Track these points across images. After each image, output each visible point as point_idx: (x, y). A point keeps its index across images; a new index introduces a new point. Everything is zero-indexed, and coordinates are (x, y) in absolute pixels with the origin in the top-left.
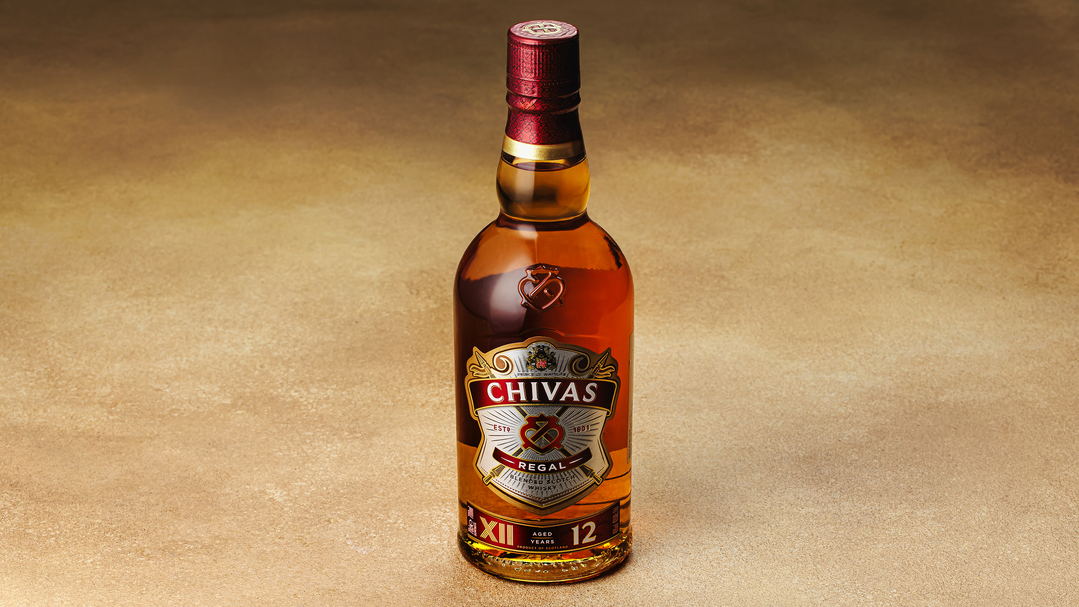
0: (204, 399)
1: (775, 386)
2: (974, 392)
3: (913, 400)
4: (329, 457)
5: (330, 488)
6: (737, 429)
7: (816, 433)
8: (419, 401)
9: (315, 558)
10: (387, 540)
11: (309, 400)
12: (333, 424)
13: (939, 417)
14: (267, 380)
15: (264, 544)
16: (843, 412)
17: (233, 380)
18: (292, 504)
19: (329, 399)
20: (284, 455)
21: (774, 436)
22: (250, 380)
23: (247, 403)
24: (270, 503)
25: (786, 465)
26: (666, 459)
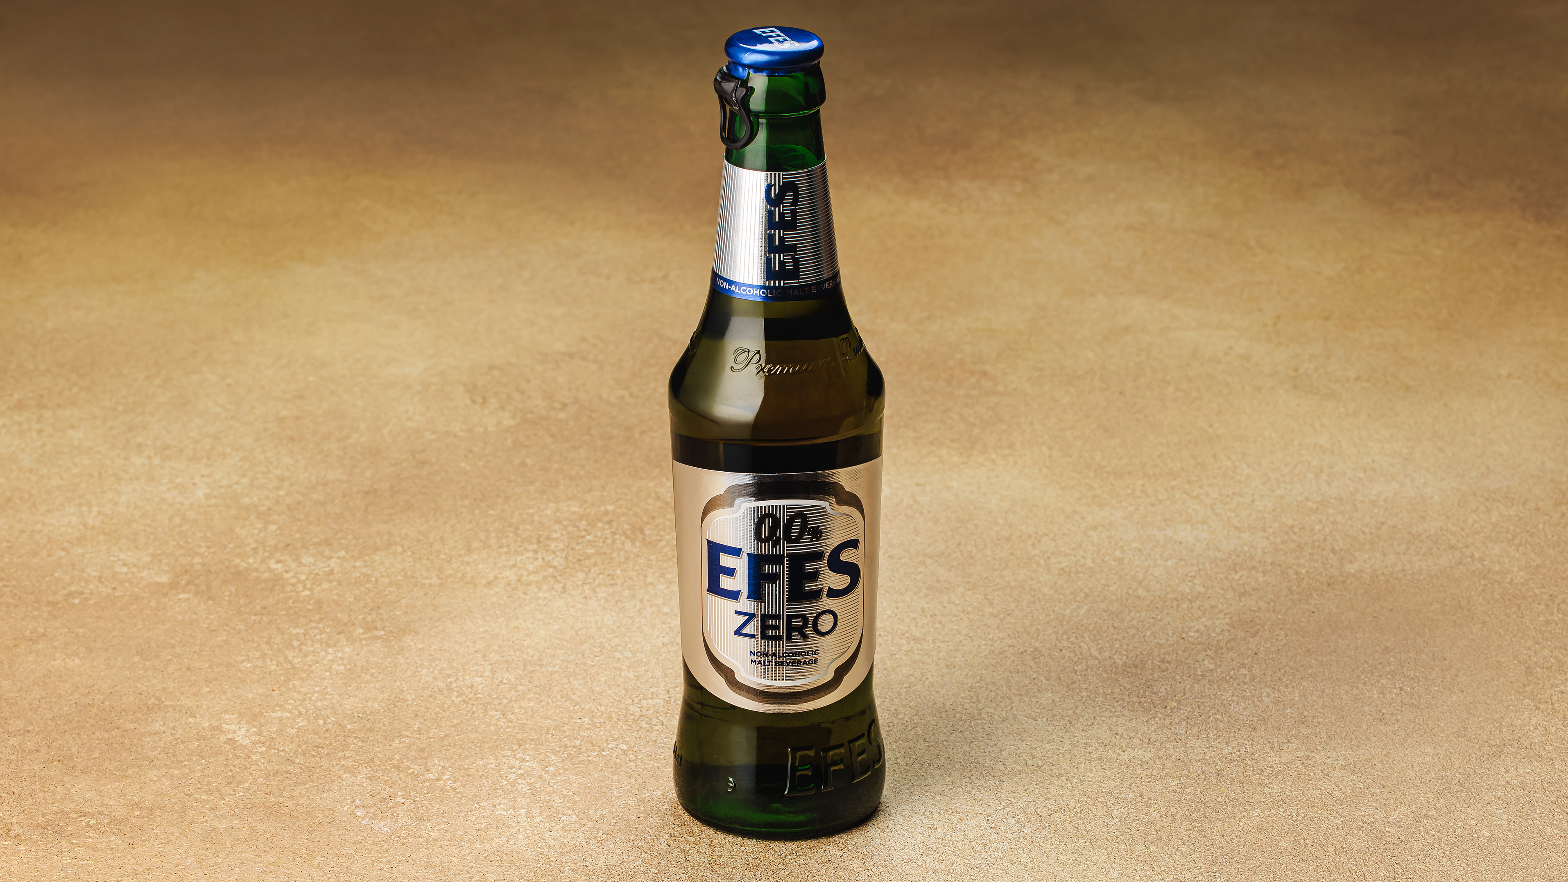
0: (124, 575)
1: (1073, 549)
2: (1403, 557)
3: (1303, 571)
4: (329, 669)
5: (329, 721)
6: (1013, 620)
7: (1144, 626)
8: (483, 576)
9: (301, 839)
10: (425, 808)
11: (299, 576)
12: (339, 615)
13: (1347, 598)
14: (230, 543)
15: (216, 816)
16: (1187, 590)
17: (175, 543)
18: (264, 749)
19: (333, 574)
20: (255, 667)
21: (1074, 631)
22: (203, 544)
23: (196, 582)
24: (228, 747)
25: (1095, 679)
26: (895, 670)
